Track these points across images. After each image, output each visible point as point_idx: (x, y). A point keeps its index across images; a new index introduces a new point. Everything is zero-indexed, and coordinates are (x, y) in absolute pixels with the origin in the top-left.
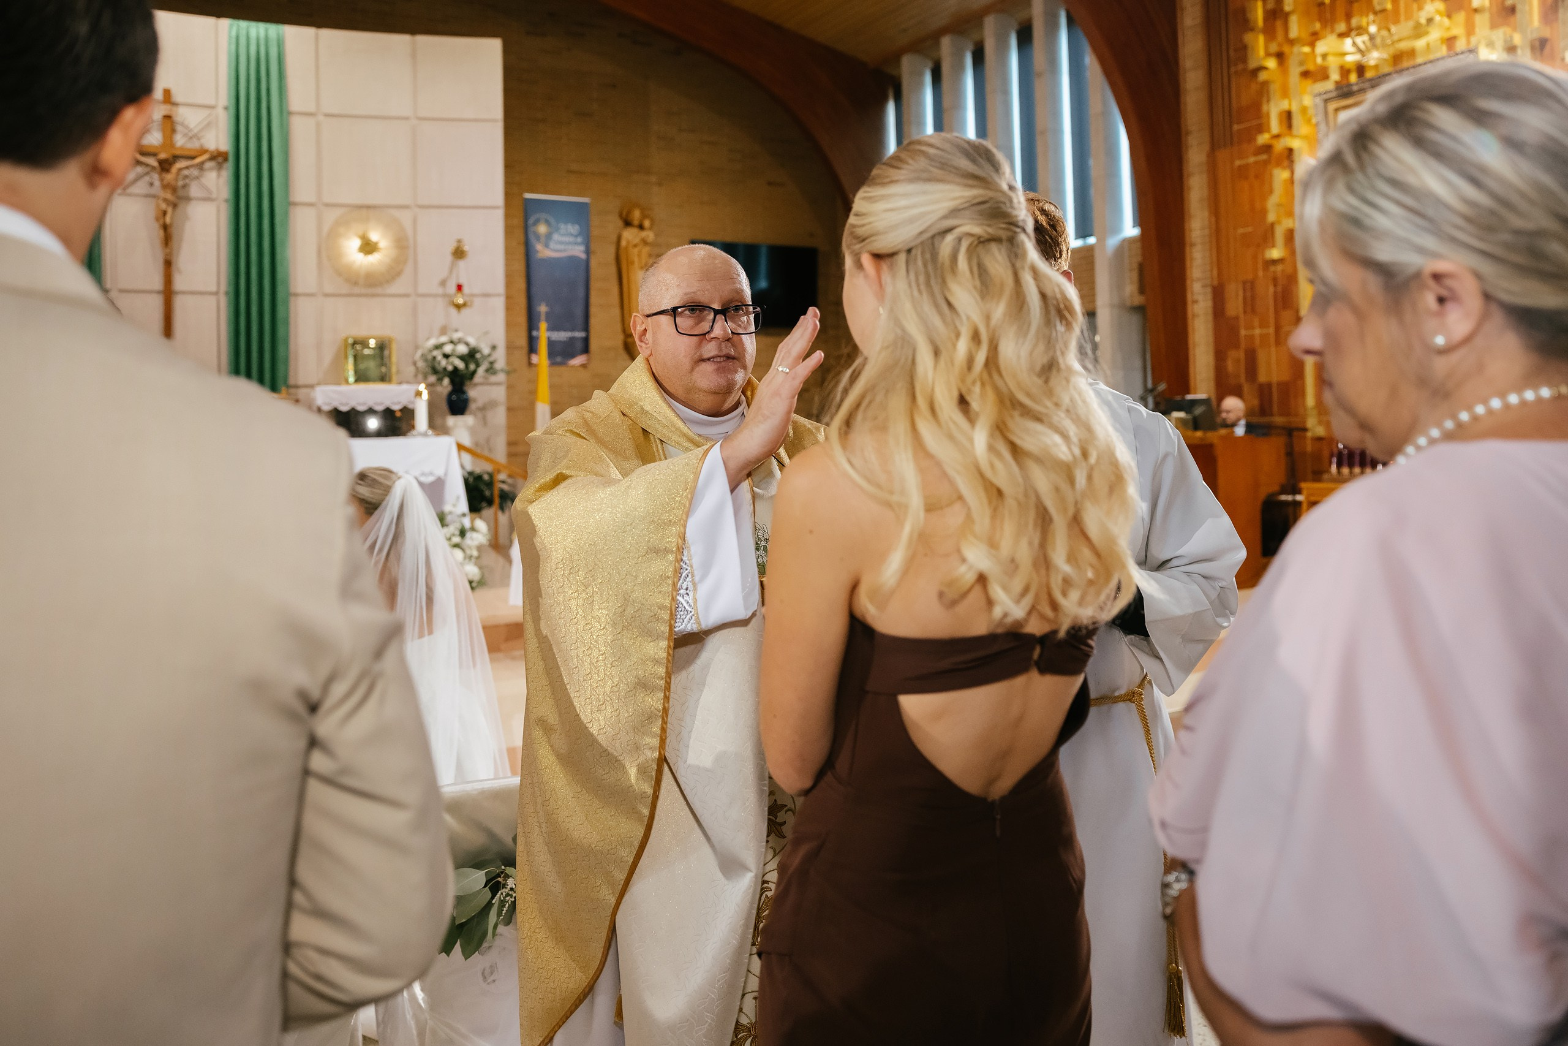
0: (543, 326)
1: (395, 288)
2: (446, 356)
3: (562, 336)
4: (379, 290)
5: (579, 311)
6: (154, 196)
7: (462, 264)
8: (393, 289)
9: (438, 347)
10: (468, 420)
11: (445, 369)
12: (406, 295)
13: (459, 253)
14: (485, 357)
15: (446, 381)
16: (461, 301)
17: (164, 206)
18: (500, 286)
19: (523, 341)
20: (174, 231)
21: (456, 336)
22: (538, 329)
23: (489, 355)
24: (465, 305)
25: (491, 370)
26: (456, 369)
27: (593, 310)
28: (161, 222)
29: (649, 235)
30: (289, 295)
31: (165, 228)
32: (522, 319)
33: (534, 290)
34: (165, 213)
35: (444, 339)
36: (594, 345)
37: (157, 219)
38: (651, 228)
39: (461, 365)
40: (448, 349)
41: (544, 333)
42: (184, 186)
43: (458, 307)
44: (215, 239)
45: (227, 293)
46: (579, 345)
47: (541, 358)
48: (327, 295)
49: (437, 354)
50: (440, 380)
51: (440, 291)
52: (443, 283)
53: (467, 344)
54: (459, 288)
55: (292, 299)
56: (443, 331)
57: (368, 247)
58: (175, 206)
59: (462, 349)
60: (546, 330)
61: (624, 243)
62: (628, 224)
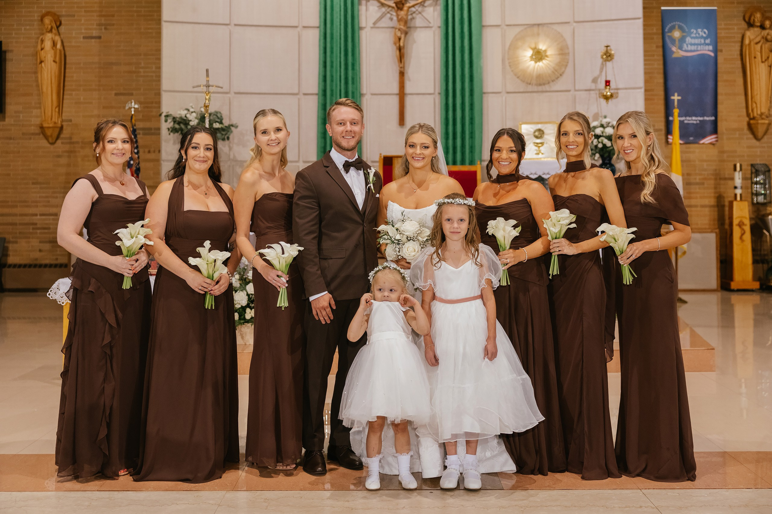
0: (676, 112)
1: (558, 86)
2: (597, 137)
3: (694, 120)
4: (547, 88)
5: (708, 99)
6: (393, 28)
7: (609, 64)
8: (557, 86)
11: (596, 146)
12: (567, 91)
13: (608, 56)
16: (609, 94)
17: (399, 34)
18: (640, 80)
19: (662, 125)
20: (405, 51)
21: (604, 121)
22: (673, 116)
24: (612, 96)
26: (604, 146)
27: (720, 98)
28: (398, 45)
30: (482, 93)
31: (400, 49)
32: (661, 107)
33: (670, 83)
34: (400, 39)
35: (595, 123)
36: (722, 126)
37: (395, 44)
39: (608, 144)
40: (598, 131)
41: (676, 119)
42: (413, 18)
43: (607, 98)
44: (432, 55)
45: (439, 94)
46: (709, 127)
47: (675, 138)
48: (508, 93)
51: (593, 86)
52: (595, 81)
54: (608, 83)
55: (484, 95)
56: (596, 117)
57: (538, 55)
58: (406, 33)
59: (608, 131)
60: (680, 116)
61: (747, 41)
62: (750, 25)
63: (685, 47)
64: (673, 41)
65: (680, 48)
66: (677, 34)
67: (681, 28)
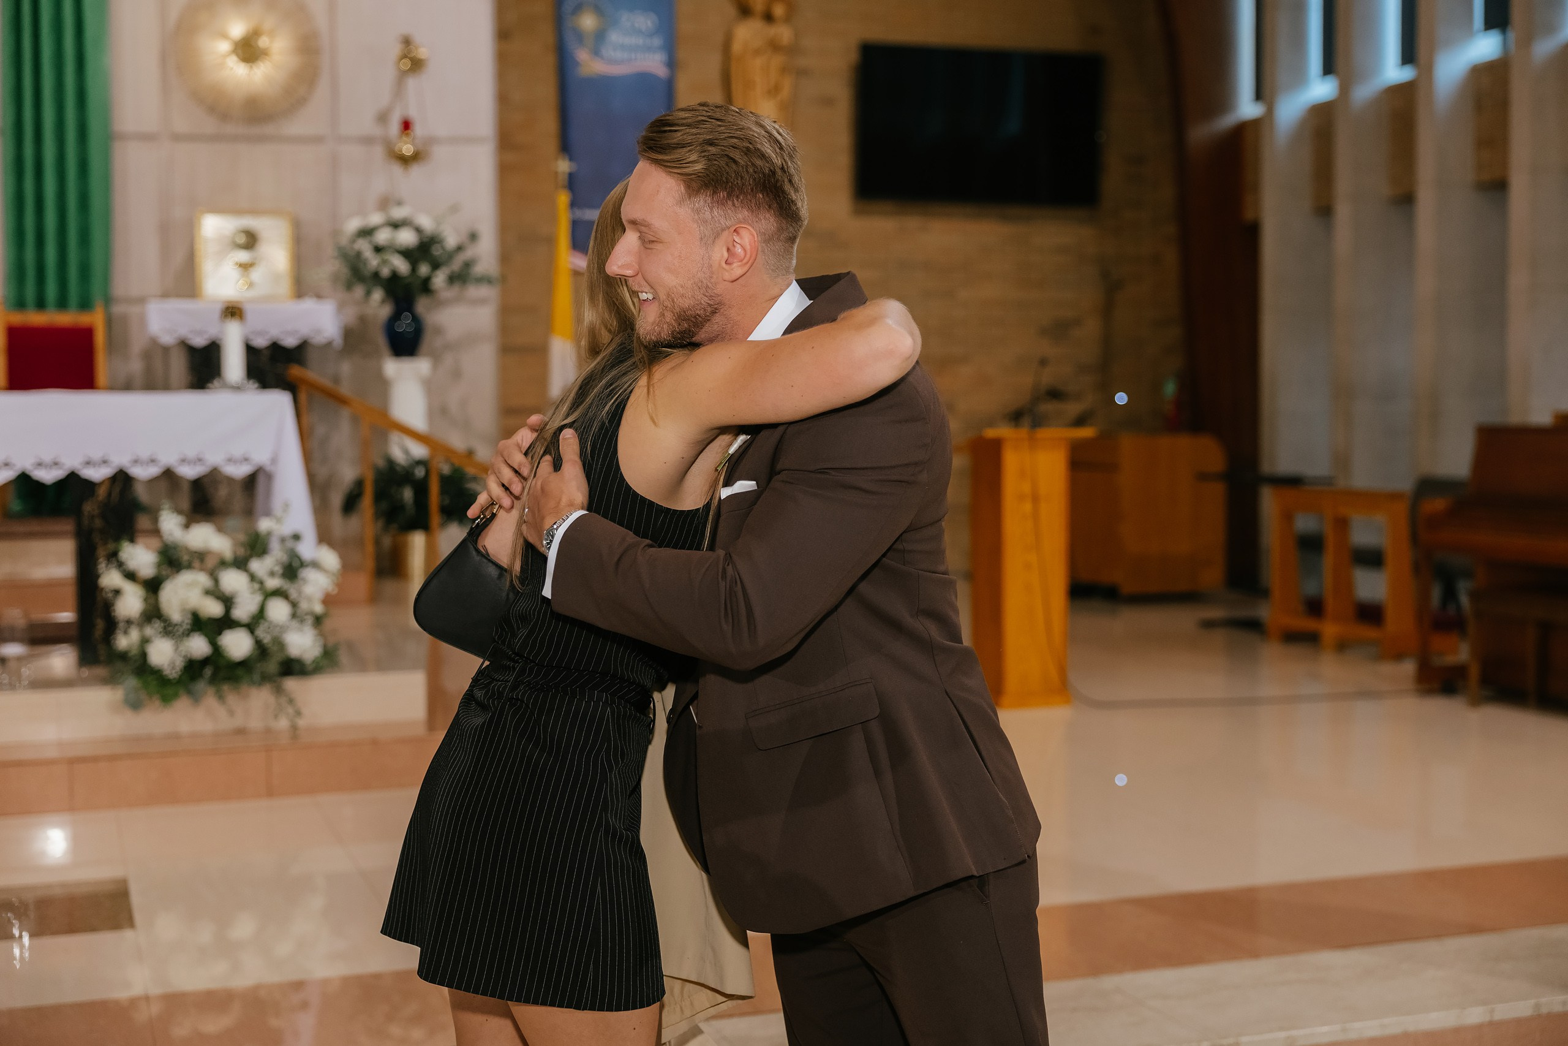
1: (297, 126)
2: (378, 249)
4: (269, 129)
7: (412, 83)
8: (295, 127)
9: (366, 233)
10: (420, 366)
11: (377, 273)
12: (318, 140)
13: (411, 63)
14: (451, 255)
15: (378, 295)
16: (407, 149)
18: (485, 124)
21: (398, 213)
23: (460, 248)
24: (416, 157)
25: (461, 278)
26: (395, 273)
29: (784, 33)
30: (110, 137)
33: (575, 131)
35: (376, 219)
38: (788, 19)
39: (404, 266)
40: (383, 236)
41: (563, 214)
43: (405, 161)
48: (177, 138)
49: (364, 247)
50: (368, 293)
51: (378, 131)
52: (383, 118)
53: (418, 230)
54: (406, 125)
55: (114, 142)
56: (384, 203)
57: (251, 50)
59: (407, 238)
60: (573, 204)
61: (737, 47)
62: (745, 11)
63: (608, 52)
64: (580, 36)
65: (596, 52)
66: (588, 22)
67: (598, 10)
